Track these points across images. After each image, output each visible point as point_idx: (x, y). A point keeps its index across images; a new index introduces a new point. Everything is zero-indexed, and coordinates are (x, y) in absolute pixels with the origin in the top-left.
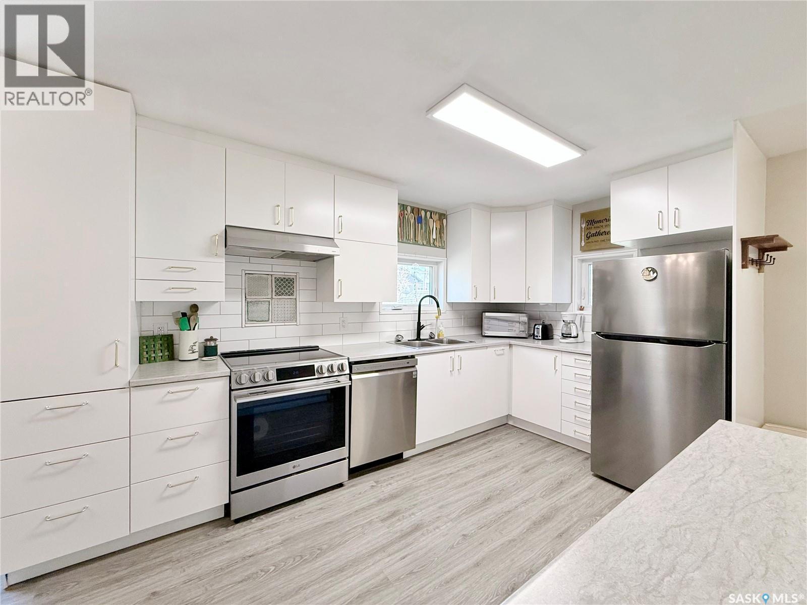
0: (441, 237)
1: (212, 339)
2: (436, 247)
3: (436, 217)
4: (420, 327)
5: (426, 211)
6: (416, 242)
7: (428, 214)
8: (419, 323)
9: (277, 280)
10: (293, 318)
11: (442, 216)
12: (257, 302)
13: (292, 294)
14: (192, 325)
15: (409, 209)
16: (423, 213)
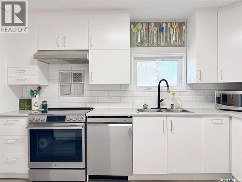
0: (181, 39)
1: (45, 102)
2: (176, 46)
3: (175, 26)
4: (160, 101)
5: (167, 23)
6: (158, 45)
7: (169, 25)
8: (159, 98)
9: (74, 74)
10: (82, 93)
11: (181, 24)
12: (65, 86)
13: (81, 81)
14: (35, 95)
15: (153, 24)
16: (164, 25)
